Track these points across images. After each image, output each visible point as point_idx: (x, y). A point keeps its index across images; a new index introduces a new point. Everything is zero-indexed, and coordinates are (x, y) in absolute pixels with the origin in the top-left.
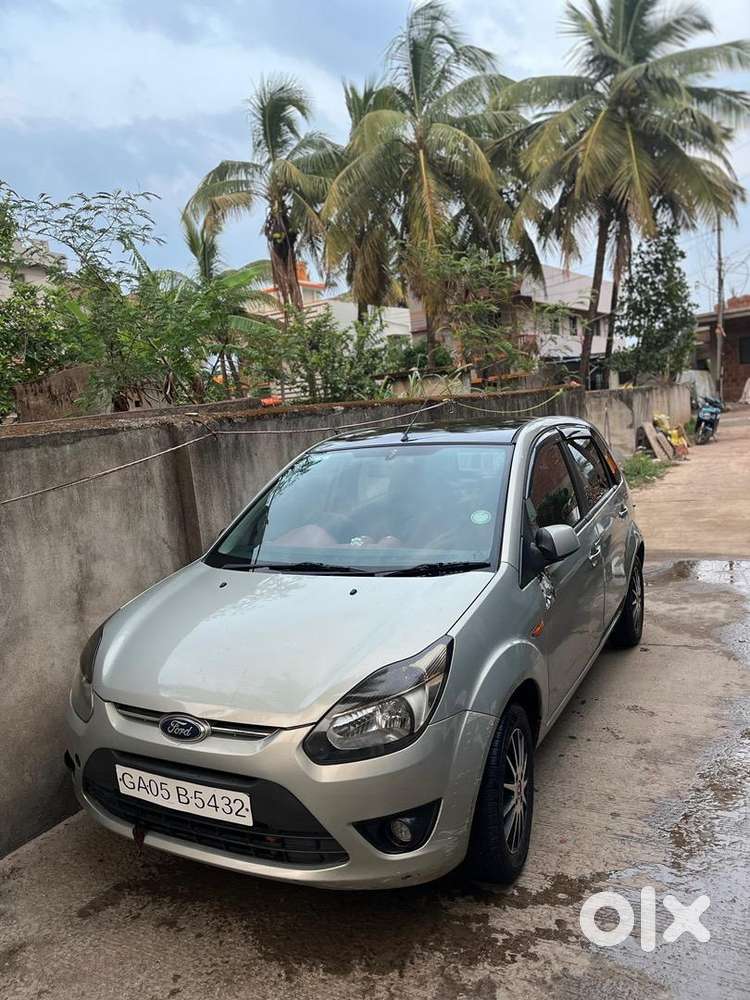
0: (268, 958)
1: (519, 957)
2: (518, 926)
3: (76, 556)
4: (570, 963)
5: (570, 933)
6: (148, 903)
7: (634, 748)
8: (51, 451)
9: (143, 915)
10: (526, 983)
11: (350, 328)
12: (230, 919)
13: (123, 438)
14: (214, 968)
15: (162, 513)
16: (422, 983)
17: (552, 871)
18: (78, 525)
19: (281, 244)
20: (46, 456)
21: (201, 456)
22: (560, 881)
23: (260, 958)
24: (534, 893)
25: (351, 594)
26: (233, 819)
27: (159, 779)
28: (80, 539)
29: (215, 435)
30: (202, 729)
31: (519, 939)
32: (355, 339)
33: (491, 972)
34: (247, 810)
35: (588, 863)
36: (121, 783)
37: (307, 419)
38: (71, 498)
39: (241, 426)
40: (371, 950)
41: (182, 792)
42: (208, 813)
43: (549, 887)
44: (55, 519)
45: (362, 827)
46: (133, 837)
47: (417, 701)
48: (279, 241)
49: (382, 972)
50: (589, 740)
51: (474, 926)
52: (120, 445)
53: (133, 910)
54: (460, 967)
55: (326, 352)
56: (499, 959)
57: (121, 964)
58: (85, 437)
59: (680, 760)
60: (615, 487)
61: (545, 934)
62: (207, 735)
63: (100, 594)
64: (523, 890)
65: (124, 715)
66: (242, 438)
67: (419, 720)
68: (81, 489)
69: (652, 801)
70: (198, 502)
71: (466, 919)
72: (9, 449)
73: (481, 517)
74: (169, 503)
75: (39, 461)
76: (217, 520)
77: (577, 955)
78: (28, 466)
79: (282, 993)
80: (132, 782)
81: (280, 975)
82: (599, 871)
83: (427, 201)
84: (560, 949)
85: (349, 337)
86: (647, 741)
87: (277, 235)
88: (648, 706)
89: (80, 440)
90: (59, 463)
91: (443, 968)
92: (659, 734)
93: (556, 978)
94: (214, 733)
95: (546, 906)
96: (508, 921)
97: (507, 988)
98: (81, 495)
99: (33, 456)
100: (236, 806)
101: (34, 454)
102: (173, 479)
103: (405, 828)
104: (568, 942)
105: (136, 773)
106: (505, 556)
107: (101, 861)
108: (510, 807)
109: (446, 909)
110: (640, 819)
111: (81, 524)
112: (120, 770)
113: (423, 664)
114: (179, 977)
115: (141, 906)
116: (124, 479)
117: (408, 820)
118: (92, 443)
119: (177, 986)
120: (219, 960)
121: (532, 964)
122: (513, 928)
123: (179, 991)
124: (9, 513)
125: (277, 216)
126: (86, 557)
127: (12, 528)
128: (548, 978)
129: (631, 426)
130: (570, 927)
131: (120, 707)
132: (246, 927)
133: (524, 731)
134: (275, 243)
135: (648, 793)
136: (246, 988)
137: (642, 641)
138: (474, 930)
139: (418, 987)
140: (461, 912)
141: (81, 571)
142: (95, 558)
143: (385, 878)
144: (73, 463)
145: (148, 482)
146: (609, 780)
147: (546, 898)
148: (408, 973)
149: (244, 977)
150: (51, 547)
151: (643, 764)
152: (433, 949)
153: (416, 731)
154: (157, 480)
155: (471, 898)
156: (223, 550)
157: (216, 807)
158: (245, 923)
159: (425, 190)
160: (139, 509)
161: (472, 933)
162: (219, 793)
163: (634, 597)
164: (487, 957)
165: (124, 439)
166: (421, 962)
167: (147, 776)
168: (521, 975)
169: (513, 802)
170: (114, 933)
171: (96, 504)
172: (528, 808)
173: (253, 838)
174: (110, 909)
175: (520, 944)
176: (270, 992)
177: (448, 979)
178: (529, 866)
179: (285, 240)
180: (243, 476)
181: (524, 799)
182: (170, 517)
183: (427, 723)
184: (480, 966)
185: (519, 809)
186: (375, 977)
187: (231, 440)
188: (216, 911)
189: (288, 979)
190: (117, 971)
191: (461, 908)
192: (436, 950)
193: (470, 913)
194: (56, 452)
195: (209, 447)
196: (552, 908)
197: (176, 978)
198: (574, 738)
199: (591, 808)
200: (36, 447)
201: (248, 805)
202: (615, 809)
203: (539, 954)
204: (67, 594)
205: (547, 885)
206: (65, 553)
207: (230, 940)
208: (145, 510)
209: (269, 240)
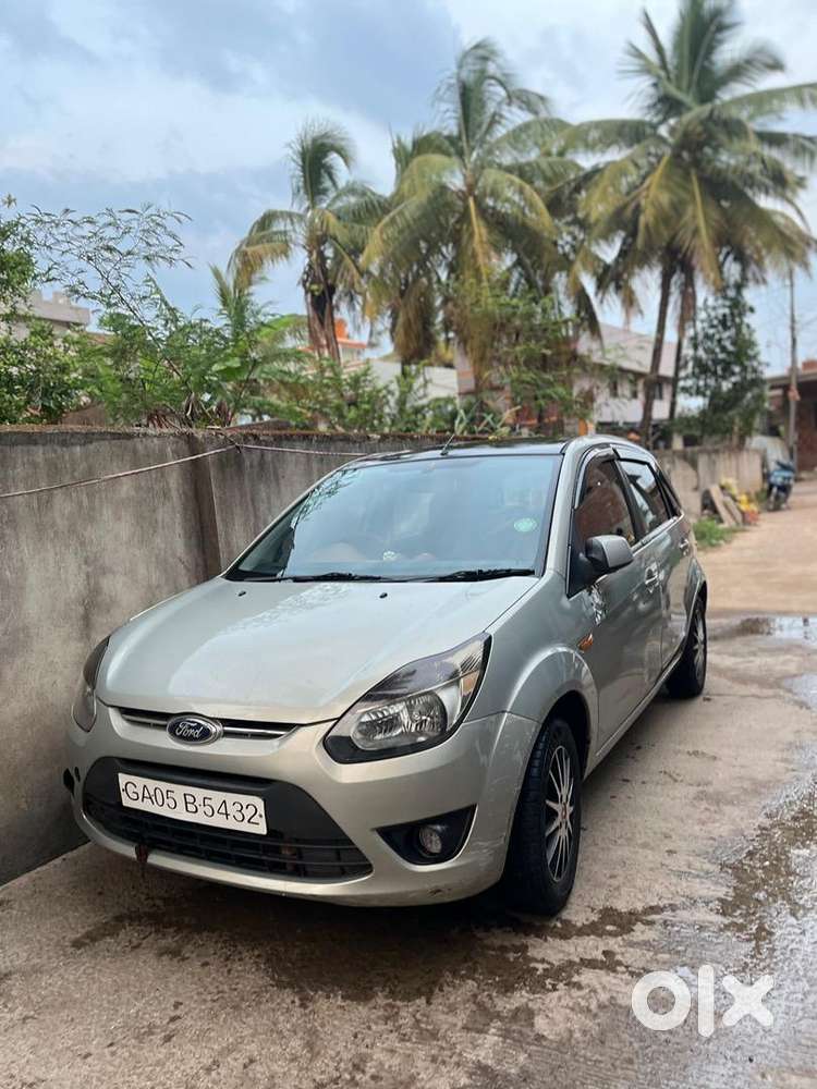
0: (280, 985)
1: (561, 986)
2: (561, 956)
3: (83, 567)
4: (618, 992)
5: (619, 963)
6: (150, 933)
7: (693, 790)
8: (59, 449)
9: (143, 946)
10: (568, 1011)
11: (392, 382)
12: (240, 948)
14: (220, 995)
15: (179, 530)
16: (452, 1009)
17: (600, 905)
18: (86, 534)
19: (319, 297)
20: (54, 456)
21: (223, 472)
22: (609, 914)
23: (273, 986)
24: (579, 924)
25: (382, 597)
26: (245, 827)
27: (164, 786)
28: (89, 548)
29: (238, 447)
30: (214, 730)
31: (561, 969)
32: (397, 394)
33: (530, 1000)
34: (261, 816)
35: (640, 897)
36: (123, 795)
38: (80, 504)
39: (267, 443)
40: (396, 977)
41: (190, 799)
42: (218, 821)
43: (596, 920)
44: (62, 524)
45: (387, 833)
46: (135, 856)
47: (451, 698)
48: (317, 293)
49: (408, 998)
50: (644, 783)
51: (511, 956)
52: (135, 451)
53: (134, 939)
54: (494, 994)
55: (366, 406)
56: (538, 986)
57: (116, 991)
58: (97, 440)
59: (745, 801)
60: (675, 518)
61: (591, 964)
62: (218, 737)
63: (109, 611)
64: (566, 923)
65: (128, 720)
66: (269, 457)
67: (452, 718)
68: (90, 493)
69: (712, 839)
70: (218, 518)
71: (503, 949)
72: (14, 444)
73: (525, 525)
74: (185, 520)
75: (46, 460)
76: (238, 540)
77: (627, 984)
78: (35, 465)
79: (294, 1020)
80: (137, 792)
81: (293, 1002)
82: (652, 904)
83: (479, 250)
84: (608, 979)
85: (390, 392)
86: (708, 784)
87: (315, 287)
88: (709, 750)
89: (91, 442)
90: (68, 465)
91: (475, 996)
92: (721, 777)
93: (601, 1007)
94: (227, 734)
95: (592, 937)
96: (548, 951)
97: (547, 1016)
98: (91, 501)
99: (39, 453)
100: (248, 813)
101: (41, 451)
102: (190, 494)
103: (435, 838)
104: (615, 971)
105: (140, 781)
106: (551, 564)
107: (100, 893)
108: (553, 828)
109: (480, 939)
110: (699, 855)
111: (90, 533)
112: (123, 779)
113: (457, 661)
114: (181, 1004)
115: (142, 936)
116: (138, 488)
117: (438, 828)
118: (104, 447)
119: (178, 1013)
120: (226, 988)
121: (575, 993)
122: (556, 958)
123: (179, 1017)
124: (12, 513)
125: (315, 267)
126: (95, 568)
127: (15, 529)
128: (593, 1006)
129: (696, 489)
130: (619, 957)
131: (125, 712)
132: (259, 956)
133: (570, 753)
134: (313, 295)
135: (709, 832)
136: (255, 1014)
137: (704, 691)
138: (512, 959)
139: (447, 1014)
140: (497, 942)
141: (89, 584)
142: (104, 571)
143: (411, 892)
144: (83, 466)
145: (164, 494)
146: (665, 820)
147: (593, 929)
148: (437, 1000)
149: (254, 1004)
150: (56, 554)
151: (704, 805)
152: (463, 978)
153: (448, 729)
154: (174, 494)
155: (508, 929)
156: (244, 567)
157: (227, 815)
158: (256, 953)
159: (477, 238)
160: (154, 525)
161: (509, 962)
162: (231, 798)
163: (696, 641)
164: (525, 985)
165: (140, 447)
166: (451, 989)
167: (152, 784)
168: (563, 1002)
169: (556, 824)
170: (111, 962)
171: (107, 513)
172: (574, 837)
173: (267, 850)
174: (108, 939)
175: (563, 973)
176: (281, 1018)
177: (481, 1006)
178: (573, 899)
179: (323, 292)
180: (269, 498)
181: (569, 824)
182: (188, 537)
183: (460, 721)
184: (517, 994)
185: (563, 833)
186: (399, 1003)
187: (256, 457)
188: (225, 942)
189: (303, 1006)
190: (111, 998)
191: (498, 939)
192: (468, 978)
193: (506, 943)
194: (65, 453)
195: (232, 460)
196: (598, 939)
197: (177, 1005)
198: (627, 781)
199: (645, 846)
200: (44, 445)
201: (261, 810)
202: (671, 846)
203: (583, 984)
204: (73, 607)
205: (595, 917)
206: (72, 563)
207: (240, 968)
208: (160, 524)
209: (306, 293)
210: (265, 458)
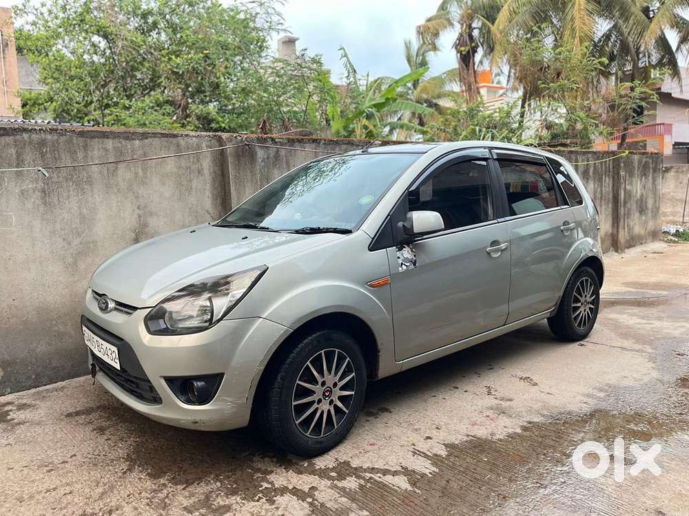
0: (127, 459)
1: (263, 500)
2: (285, 483)
3: (137, 211)
5: (312, 496)
6: (104, 417)
7: (494, 402)
8: (124, 142)
9: (94, 423)
12: (133, 436)
13: (182, 142)
15: (208, 193)
16: (191, 496)
17: (344, 459)
18: (140, 192)
19: (465, 55)
20: (120, 145)
21: (239, 160)
23: (124, 458)
24: (318, 468)
25: (243, 239)
26: (114, 364)
27: (92, 335)
28: (141, 200)
29: (247, 145)
30: (110, 305)
31: (275, 490)
33: (237, 503)
34: (118, 359)
35: (374, 460)
36: (85, 337)
37: (345, 146)
38: (137, 174)
39: (282, 144)
40: (185, 471)
41: (98, 344)
42: (106, 358)
44: (123, 185)
45: (170, 380)
47: (220, 306)
48: (463, 53)
50: (466, 391)
52: (178, 145)
53: (93, 419)
54: (222, 494)
56: (250, 497)
58: (151, 137)
61: (296, 492)
62: (111, 310)
64: (312, 465)
66: (283, 153)
67: (216, 316)
68: (145, 170)
69: (468, 436)
70: (232, 189)
71: (259, 470)
72: (93, 137)
73: (366, 200)
74: (214, 188)
75: (114, 147)
78: (106, 150)
81: (123, 469)
82: (376, 467)
83: (577, 16)
84: (295, 503)
86: (510, 400)
87: (463, 49)
88: (535, 379)
89: (147, 138)
90: (130, 151)
91: (211, 492)
92: (525, 398)
94: (116, 309)
95: (316, 477)
96: (281, 478)
99: (110, 144)
100: (114, 356)
101: (111, 143)
102: (219, 172)
104: (304, 500)
105: (87, 330)
109: (253, 462)
111: (142, 191)
112: (84, 329)
114: (75, 456)
115: (98, 418)
116: (180, 167)
118: (156, 141)
119: (69, 460)
120: (103, 453)
121: (266, 506)
122: (280, 483)
123: (67, 462)
124: (89, 177)
125: (464, 35)
126: (145, 212)
127: (91, 185)
130: (316, 493)
131: (93, 292)
134: (461, 54)
135: (470, 431)
136: (99, 470)
139: (186, 497)
140: (259, 466)
141: (139, 221)
142: (151, 214)
143: (181, 420)
144: (141, 152)
145: (199, 172)
146: (450, 417)
147: (322, 472)
148: (190, 489)
149: (105, 465)
150: (118, 202)
151: (489, 413)
152: (218, 480)
154: (206, 172)
155: (275, 460)
157: (108, 355)
158: (137, 440)
159: (576, 7)
160: (190, 189)
161: (252, 478)
162: (108, 346)
164: (245, 494)
166: (204, 485)
167: (89, 333)
168: (253, 509)
169: (313, 399)
170: (71, 427)
171: (155, 180)
174: (83, 416)
175: (273, 493)
177: (207, 498)
179: (468, 52)
181: (338, 402)
182: (215, 198)
184: (234, 497)
185: (325, 407)
186: (169, 485)
187: (272, 152)
188: (130, 430)
189: (125, 472)
191: (262, 464)
192: (220, 481)
193: (264, 468)
194: (128, 144)
196: (318, 479)
197: (73, 456)
198: (457, 388)
200: (113, 139)
201: (118, 356)
202: (433, 434)
203: (277, 502)
204: (128, 233)
205: (332, 466)
206: (129, 208)
207: (121, 446)
208: (194, 190)
209: (458, 52)
210: (280, 153)
